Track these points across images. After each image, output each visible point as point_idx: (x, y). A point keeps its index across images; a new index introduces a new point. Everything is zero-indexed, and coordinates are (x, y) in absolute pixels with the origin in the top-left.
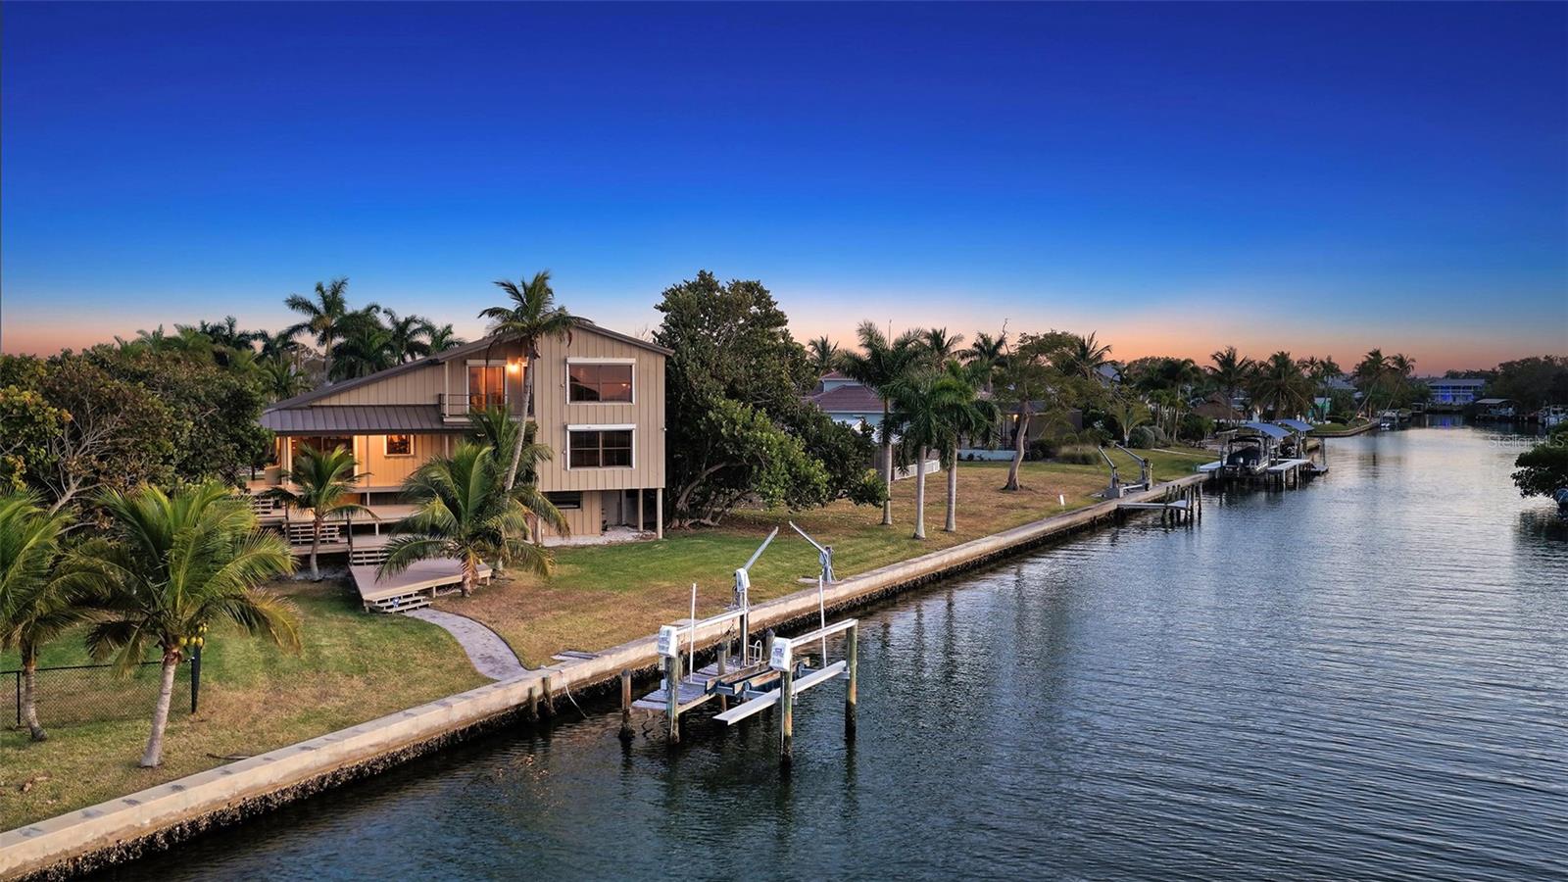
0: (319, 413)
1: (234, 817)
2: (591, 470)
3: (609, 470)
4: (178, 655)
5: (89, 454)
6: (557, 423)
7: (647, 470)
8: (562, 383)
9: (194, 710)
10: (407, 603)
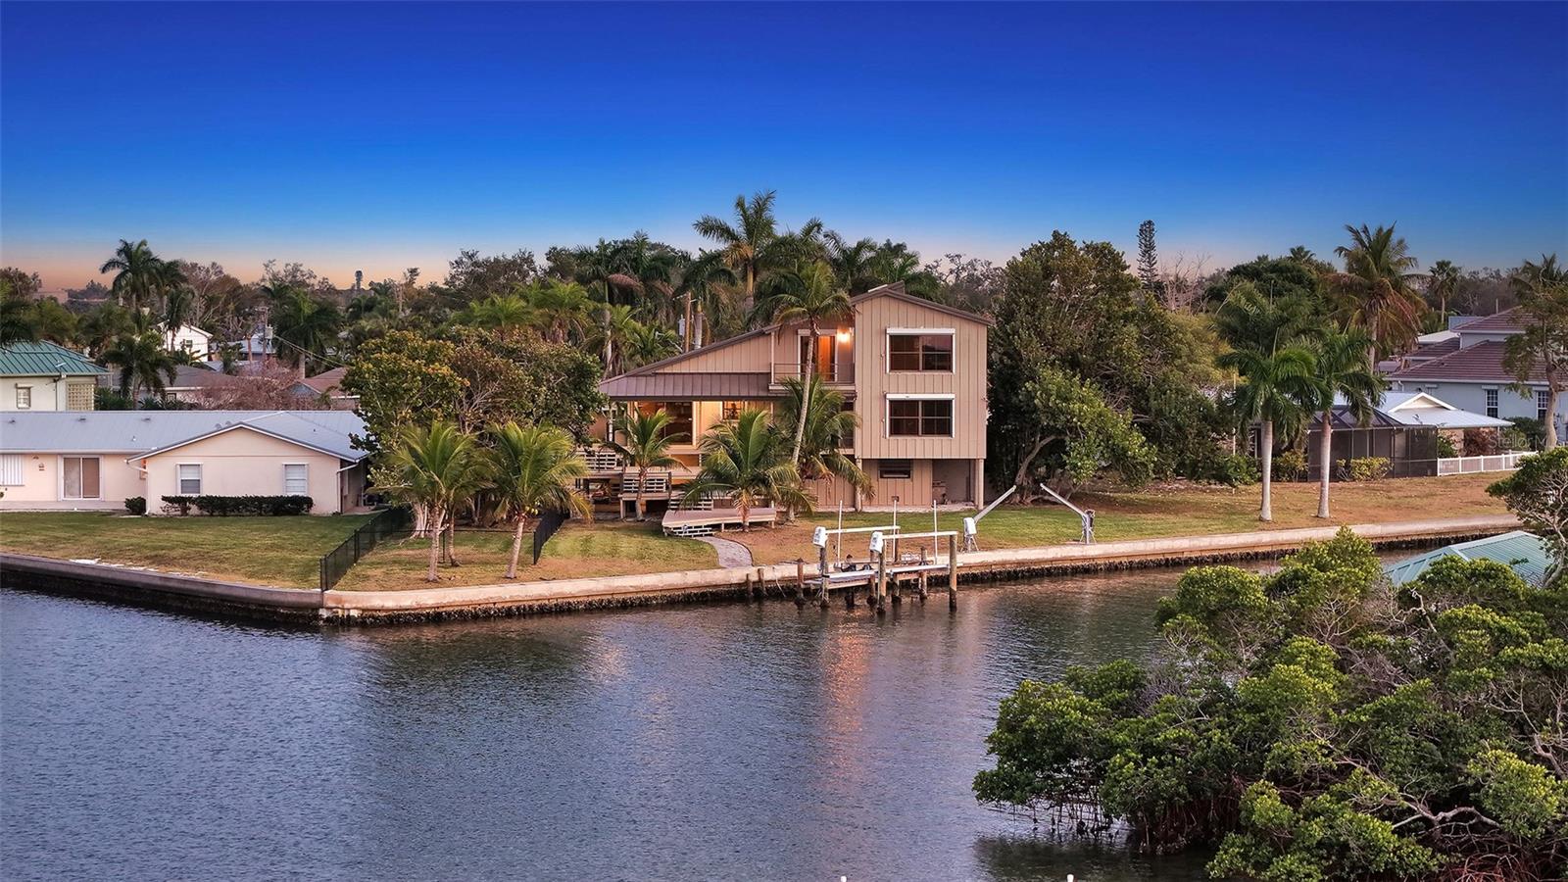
0: (660, 380)
1: (551, 608)
2: (910, 439)
3: (928, 439)
4: (524, 517)
5: (479, 408)
6: (877, 393)
7: (968, 439)
8: (882, 352)
9: (535, 563)
10: (696, 532)
